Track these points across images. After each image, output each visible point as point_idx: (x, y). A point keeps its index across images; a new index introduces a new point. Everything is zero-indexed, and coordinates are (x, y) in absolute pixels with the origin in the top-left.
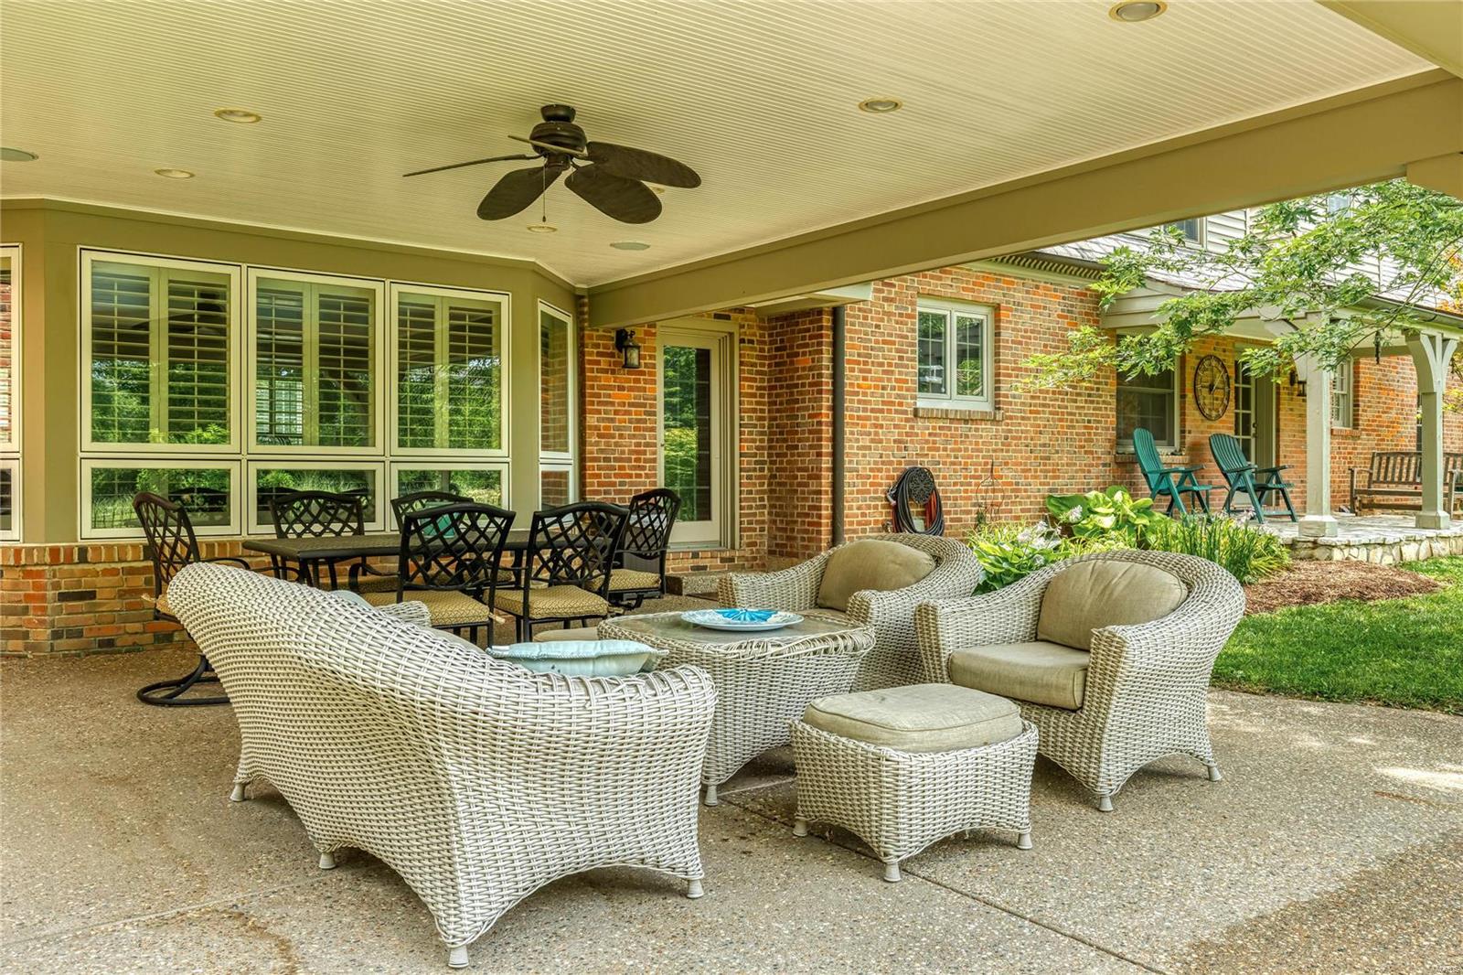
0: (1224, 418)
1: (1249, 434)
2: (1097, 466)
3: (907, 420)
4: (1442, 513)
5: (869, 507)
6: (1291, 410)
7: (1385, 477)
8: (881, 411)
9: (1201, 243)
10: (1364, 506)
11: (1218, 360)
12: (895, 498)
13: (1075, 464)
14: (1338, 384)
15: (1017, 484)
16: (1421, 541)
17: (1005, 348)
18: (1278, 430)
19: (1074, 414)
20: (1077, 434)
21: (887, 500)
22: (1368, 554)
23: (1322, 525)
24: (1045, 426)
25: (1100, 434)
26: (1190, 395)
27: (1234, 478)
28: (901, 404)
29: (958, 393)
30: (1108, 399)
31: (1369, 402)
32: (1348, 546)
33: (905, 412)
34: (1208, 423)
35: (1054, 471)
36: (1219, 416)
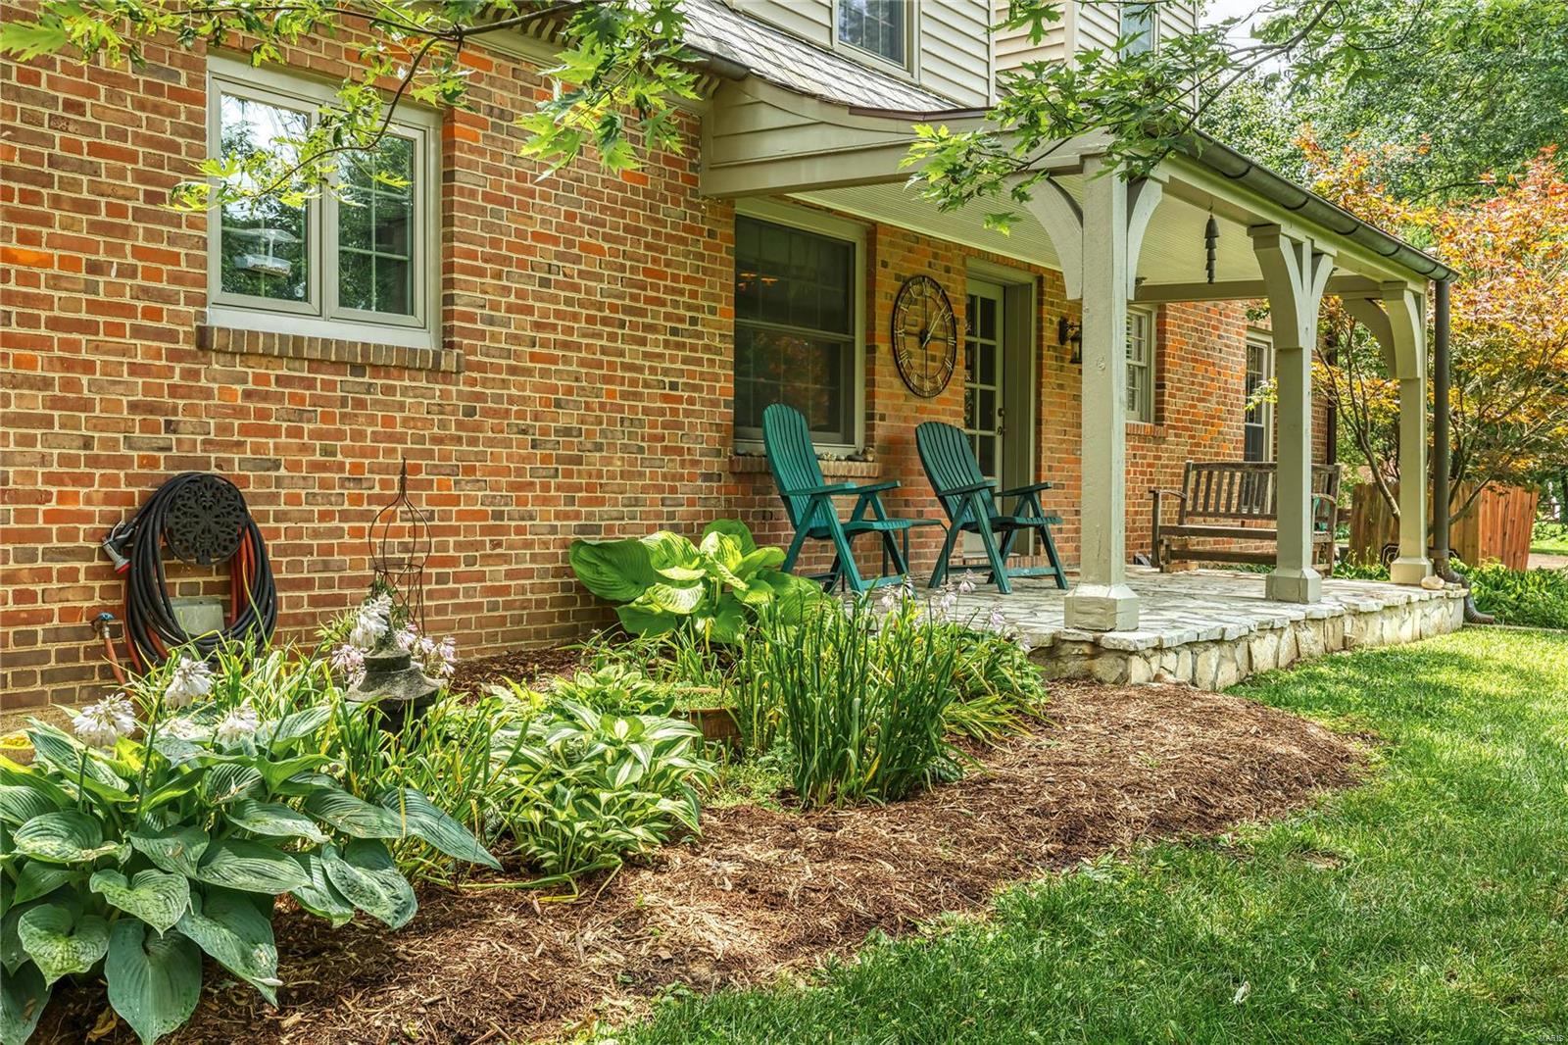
0: (945, 394)
1: (991, 427)
2: (692, 478)
3: (175, 356)
4: (1310, 572)
5: (45, 575)
6: (1061, 386)
7: (1206, 505)
8: (89, 327)
9: (910, 70)
10: (1173, 555)
11: (936, 286)
12: (123, 548)
13: (641, 475)
14: (1134, 350)
15: (498, 515)
16: (1282, 629)
17: (466, 208)
18: (1039, 422)
19: (640, 369)
20: (646, 411)
21: (104, 555)
22: (1195, 663)
23: (1109, 606)
24: (569, 391)
25: (700, 414)
26: (883, 348)
27: (958, 502)
28: (153, 314)
29: (342, 303)
30: (717, 343)
31: (1180, 381)
32: (1159, 649)
33: (171, 336)
34: (917, 402)
35: (590, 488)
36: (936, 391)
